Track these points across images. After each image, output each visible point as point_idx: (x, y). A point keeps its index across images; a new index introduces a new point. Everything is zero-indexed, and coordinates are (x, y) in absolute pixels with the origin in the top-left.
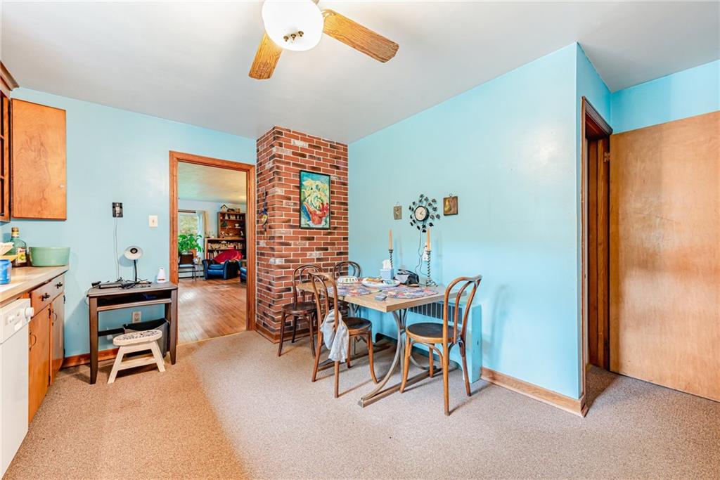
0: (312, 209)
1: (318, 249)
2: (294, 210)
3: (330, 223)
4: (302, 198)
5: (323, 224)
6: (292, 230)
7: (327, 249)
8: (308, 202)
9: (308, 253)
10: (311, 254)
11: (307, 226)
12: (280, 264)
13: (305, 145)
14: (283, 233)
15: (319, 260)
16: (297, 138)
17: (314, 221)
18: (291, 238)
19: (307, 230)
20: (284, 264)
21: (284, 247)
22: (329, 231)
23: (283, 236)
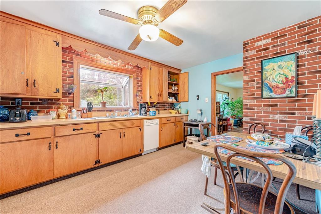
0: (274, 84)
1: (281, 113)
2: (257, 87)
3: (298, 92)
4: (264, 78)
5: (287, 93)
6: (256, 100)
7: (294, 114)
8: (269, 80)
9: (271, 116)
10: (274, 117)
11: (269, 97)
12: (246, 120)
13: (269, 41)
14: (248, 103)
15: (282, 121)
16: (261, 40)
17: (276, 93)
18: (255, 105)
19: (270, 100)
20: (249, 120)
21: (249, 111)
22: (296, 98)
23: (249, 104)
